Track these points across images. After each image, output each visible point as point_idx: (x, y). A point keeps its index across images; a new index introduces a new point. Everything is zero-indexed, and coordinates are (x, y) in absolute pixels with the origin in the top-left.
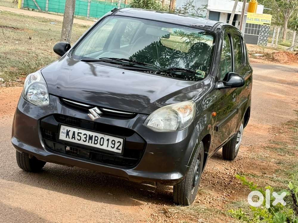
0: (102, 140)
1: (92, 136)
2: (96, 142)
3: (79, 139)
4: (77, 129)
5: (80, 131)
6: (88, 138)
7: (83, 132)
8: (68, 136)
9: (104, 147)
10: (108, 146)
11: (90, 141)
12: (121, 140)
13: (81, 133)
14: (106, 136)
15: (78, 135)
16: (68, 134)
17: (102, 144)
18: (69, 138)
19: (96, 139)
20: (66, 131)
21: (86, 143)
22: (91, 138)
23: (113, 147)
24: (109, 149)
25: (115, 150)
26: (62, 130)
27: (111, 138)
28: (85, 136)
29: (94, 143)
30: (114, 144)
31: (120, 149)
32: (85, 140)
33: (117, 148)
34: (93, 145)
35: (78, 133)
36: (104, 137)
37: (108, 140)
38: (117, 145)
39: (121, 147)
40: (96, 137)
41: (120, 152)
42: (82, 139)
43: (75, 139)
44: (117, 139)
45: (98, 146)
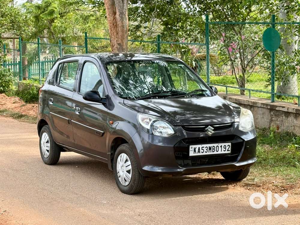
0: (217, 147)
1: (211, 147)
2: (214, 150)
3: (203, 152)
4: (201, 145)
5: (203, 145)
6: (208, 150)
7: (205, 146)
8: (195, 152)
9: (219, 152)
10: (221, 151)
11: (210, 151)
12: (230, 144)
13: (204, 147)
14: (219, 144)
15: (202, 149)
16: (195, 151)
17: (217, 150)
18: (196, 153)
19: (214, 148)
20: (193, 149)
21: (208, 153)
22: (210, 148)
23: (225, 150)
24: (223, 152)
25: (226, 152)
26: (190, 149)
27: (223, 144)
28: (206, 148)
29: (213, 152)
30: (225, 148)
31: (229, 151)
32: (206, 151)
33: (228, 150)
34: (212, 153)
35: (202, 147)
36: (218, 145)
37: (221, 146)
38: (227, 148)
39: (230, 149)
40: (213, 146)
41: (229, 152)
42: (204, 151)
43: (200, 153)
44: (227, 144)
45: (215, 153)
